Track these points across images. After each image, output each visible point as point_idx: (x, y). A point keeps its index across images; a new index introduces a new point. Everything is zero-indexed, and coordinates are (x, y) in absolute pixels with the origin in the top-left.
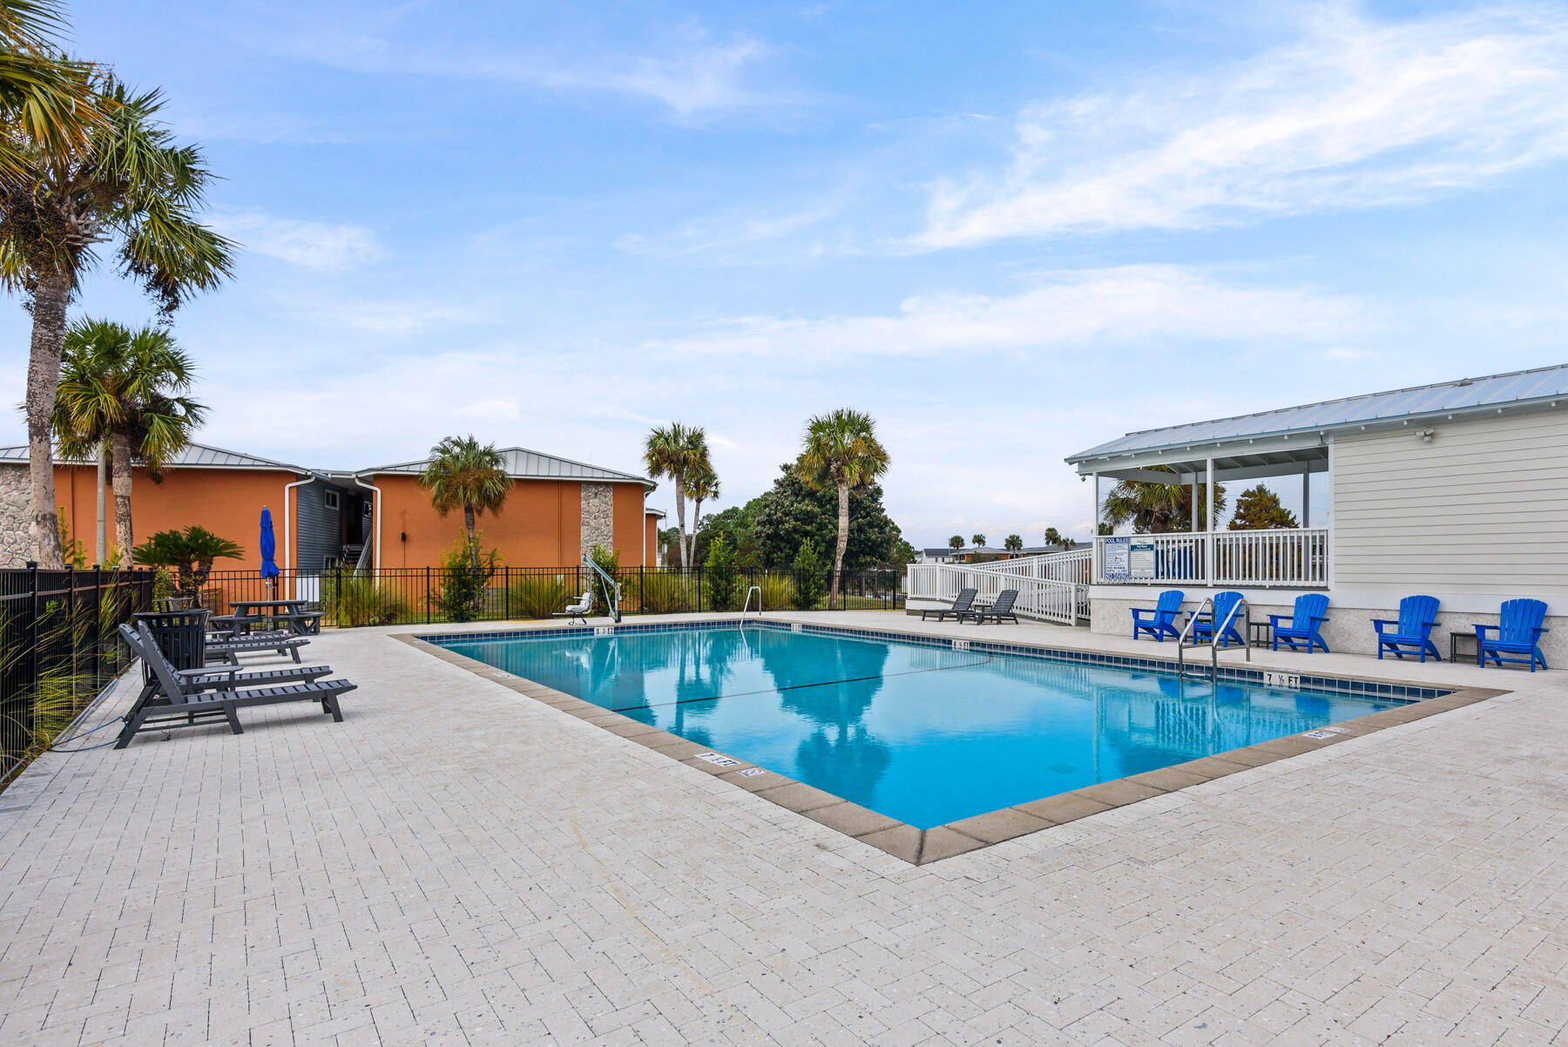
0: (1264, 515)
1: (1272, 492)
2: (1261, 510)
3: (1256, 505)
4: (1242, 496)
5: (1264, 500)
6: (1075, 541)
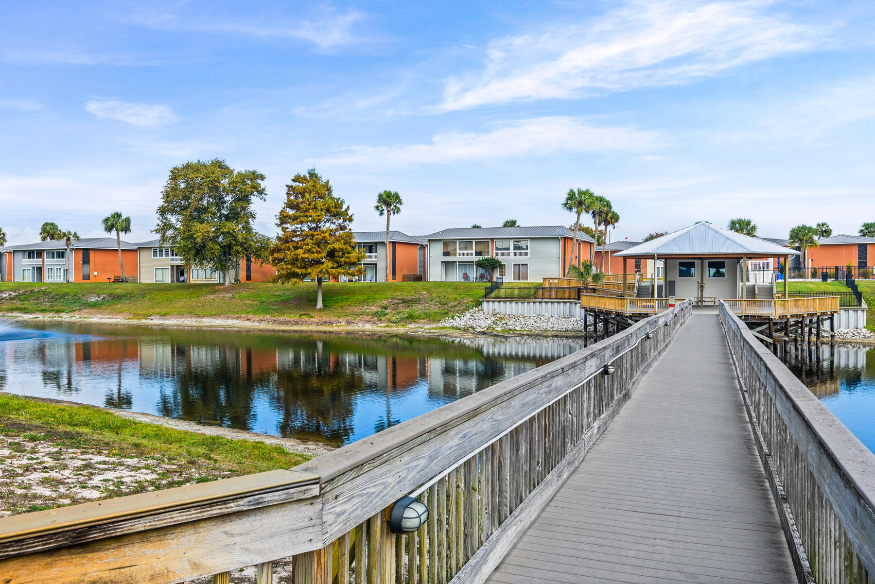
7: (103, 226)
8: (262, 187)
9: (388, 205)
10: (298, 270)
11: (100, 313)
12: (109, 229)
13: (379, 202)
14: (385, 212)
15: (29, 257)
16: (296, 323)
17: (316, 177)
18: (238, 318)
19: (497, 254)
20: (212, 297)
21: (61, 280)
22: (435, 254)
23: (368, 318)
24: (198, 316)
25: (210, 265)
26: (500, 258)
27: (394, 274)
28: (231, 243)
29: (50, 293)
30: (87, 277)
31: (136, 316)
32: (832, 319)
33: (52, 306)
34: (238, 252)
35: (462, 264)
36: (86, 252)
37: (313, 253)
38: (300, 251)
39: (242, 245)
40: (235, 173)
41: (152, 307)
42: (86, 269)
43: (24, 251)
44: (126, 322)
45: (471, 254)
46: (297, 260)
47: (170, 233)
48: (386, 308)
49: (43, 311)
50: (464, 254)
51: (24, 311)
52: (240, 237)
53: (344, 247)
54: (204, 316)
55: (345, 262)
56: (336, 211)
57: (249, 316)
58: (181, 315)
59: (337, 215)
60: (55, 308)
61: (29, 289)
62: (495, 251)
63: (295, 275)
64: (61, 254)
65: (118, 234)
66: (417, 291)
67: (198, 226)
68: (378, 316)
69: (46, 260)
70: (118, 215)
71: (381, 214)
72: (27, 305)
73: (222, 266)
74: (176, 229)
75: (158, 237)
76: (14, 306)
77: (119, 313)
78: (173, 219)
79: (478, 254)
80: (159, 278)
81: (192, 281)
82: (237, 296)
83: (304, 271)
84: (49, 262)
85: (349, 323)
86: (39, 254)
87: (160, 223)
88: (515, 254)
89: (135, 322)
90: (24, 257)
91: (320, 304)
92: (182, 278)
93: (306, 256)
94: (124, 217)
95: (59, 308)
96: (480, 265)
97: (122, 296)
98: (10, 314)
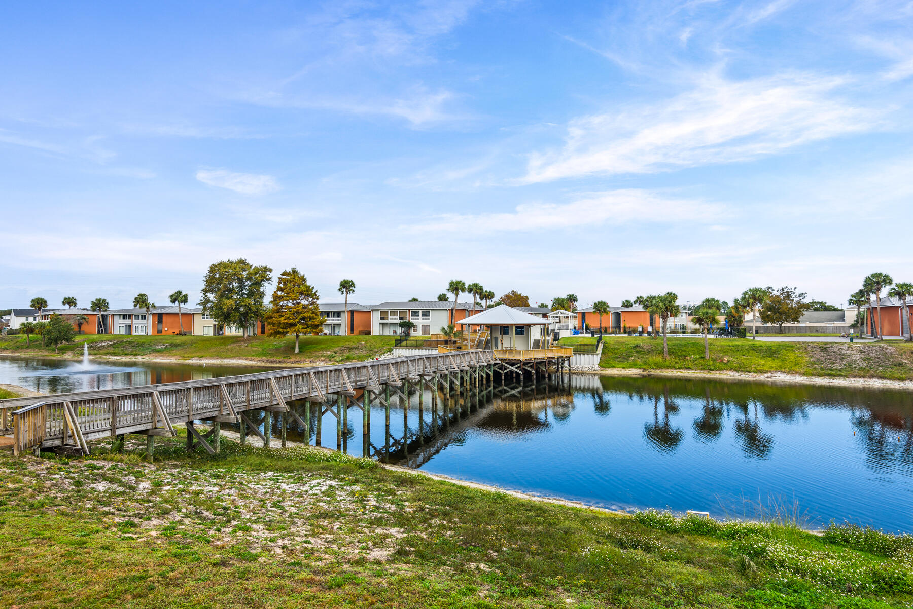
0: (296, 289)
1: (302, 274)
2: (294, 286)
3: (291, 282)
4: (282, 275)
5: (296, 278)
6: (156, 305)
7: (170, 299)
8: (270, 276)
9: (347, 288)
10: (281, 330)
11: (161, 356)
12: (173, 301)
13: (341, 286)
14: (345, 292)
15: (124, 318)
16: (280, 362)
17: (297, 272)
18: (246, 359)
19: (412, 319)
20: (234, 345)
21: (143, 334)
22: (376, 318)
23: (322, 359)
24: (222, 358)
25: (235, 325)
26: (413, 321)
27: (352, 330)
28: (247, 312)
29: (133, 342)
30: (160, 332)
31: (184, 358)
32: (569, 360)
33: (132, 351)
34: (252, 317)
35: (392, 324)
36: (160, 316)
37: (290, 319)
38: (282, 318)
39: (254, 312)
40: (253, 268)
41: (195, 352)
42: (160, 327)
43: (120, 315)
44: (176, 361)
45: (397, 319)
46: (280, 323)
47: (209, 305)
48: (336, 353)
49: (126, 354)
50: (392, 319)
51: (114, 354)
52: (253, 308)
53: (311, 315)
54: (226, 358)
55: (311, 324)
56: (309, 293)
57: (253, 358)
58: (211, 357)
59: (309, 296)
60: (134, 353)
61: (121, 340)
62: (411, 317)
63: (279, 333)
64: (144, 317)
65: (179, 305)
66: (359, 341)
67: (226, 301)
68: (330, 358)
69: (134, 320)
70: (180, 293)
71: (343, 293)
72: (117, 350)
73: (242, 325)
74: (213, 303)
75: (201, 307)
76: (108, 351)
77: (173, 356)
78: (211, 296)
79: (401, 318)
80: (206, 333)
81: (227, 335)
82: (249, 345)
83: (285, 330)
84: (136, 322)
85: (311, 362)
86: (130, 316)
87: (203, 299)
88: (423, 319)
89: (182, 362)
90: (120, 319)
91: (297, 350)
92: (221, 333)
93: (285, 321)
94: (183, 294)
95: (136, 353)
96: (402, 325)
97: (178, 345)
98: (104, 357)
